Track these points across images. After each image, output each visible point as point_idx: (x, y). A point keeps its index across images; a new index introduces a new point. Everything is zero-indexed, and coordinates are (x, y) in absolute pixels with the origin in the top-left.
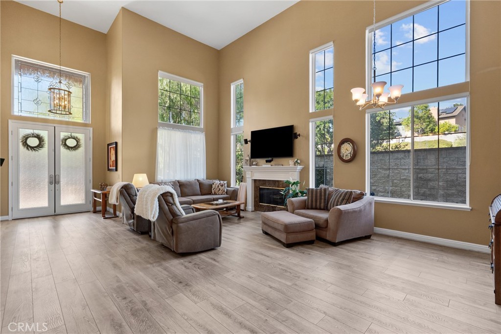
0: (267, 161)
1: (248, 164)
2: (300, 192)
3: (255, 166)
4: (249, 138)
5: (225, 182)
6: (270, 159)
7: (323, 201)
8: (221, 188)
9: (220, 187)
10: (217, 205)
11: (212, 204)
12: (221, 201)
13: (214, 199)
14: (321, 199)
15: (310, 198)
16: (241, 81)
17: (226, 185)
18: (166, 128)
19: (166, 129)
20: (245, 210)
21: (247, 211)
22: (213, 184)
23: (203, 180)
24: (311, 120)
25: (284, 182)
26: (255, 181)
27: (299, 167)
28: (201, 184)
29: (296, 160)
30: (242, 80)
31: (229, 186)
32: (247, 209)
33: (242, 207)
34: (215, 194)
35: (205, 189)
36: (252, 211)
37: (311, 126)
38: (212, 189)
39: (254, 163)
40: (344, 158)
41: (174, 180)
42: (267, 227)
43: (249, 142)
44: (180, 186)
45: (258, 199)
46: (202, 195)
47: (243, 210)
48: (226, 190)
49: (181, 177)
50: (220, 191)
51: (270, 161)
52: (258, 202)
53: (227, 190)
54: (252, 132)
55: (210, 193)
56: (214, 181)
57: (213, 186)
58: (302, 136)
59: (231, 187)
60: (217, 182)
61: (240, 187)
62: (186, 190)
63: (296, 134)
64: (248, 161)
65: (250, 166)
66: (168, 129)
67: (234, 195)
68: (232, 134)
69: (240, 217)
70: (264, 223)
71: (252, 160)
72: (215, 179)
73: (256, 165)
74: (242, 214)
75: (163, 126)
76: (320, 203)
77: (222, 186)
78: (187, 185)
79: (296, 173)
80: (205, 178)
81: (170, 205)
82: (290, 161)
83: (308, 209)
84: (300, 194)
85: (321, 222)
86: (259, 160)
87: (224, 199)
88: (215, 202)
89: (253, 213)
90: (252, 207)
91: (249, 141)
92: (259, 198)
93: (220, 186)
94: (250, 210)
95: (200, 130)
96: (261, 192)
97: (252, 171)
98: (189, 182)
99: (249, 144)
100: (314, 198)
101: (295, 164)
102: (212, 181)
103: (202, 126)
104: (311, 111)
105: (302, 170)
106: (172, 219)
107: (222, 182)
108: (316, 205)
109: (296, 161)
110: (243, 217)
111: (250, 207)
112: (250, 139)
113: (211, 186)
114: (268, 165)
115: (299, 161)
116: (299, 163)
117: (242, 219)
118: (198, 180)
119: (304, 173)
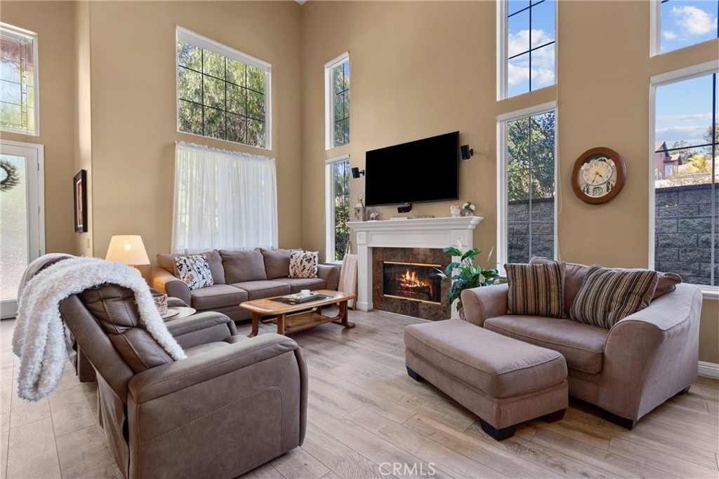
0: (400, 210)
1: (361, 218)
2: (483, 273)
3: (374, 221)
4: (362, 167)
5: (315, 253)
6: (406, 205)
7: (554, 295)
8: (308, 266)
9: (305, 263)
10: (297, 302)
11: (288, 302)
12: (306, 293)
13: (292, 287)
14: (548, 290)
15: (519, 289)
16: (344, 58)
17: (316, 259)
18: (194, 144)
19: (193, 147)
20: (354, 308)
21: (359, 310)
22: (292, 257)
23: (273, 249)
24: (499, 117)
25: (445, 251)
26: (374, 250)
27: (475, 219)
28: (267, 258)
29: (466, 204)
30: (346, 54)
31: (322, 261)
32: (358, 307)
33: (350, 304)
34: (296, 277)
35: (276, 268)
36: (369, 311)
37: (500, 130)
38: (290, 266)
39: (372, 215)
40: (590, 195)
41: (212, 251)
42: (423, 365)
43: (361, 175)
44: (223, 262)
45: (380, 286)
46: (269, 279)
47: (351, 309)
48: (316, 269)
49: (228, 244)
50: (306, 271)
51: (407, 210)
52: (381, 292)
53: (319, 269)
54: (368, 153)
55: (286, 274)
56: (294, 251)
57: (292, 262)
58: (479, 154)
59: (327, 261)
60: (300, 253)
61: (345, 264)
62: (235, 270)
63: (466, 148)
64: (361, 212)
65: (365, 220)
66: (198, 147)
67: (331, 280)
68: (326, 161)
69: (347, 327)
70: (413, 352)
71: (368, 208)
72: (296, 248)
73: (377, 218)
74: (351, 318)
75: (188, 140)
76: (548, 301)
77: (309, 260)
78: (238, 259)
79: (467, 231)
80: (276, 246)
81: (120, 329)
82: (453, 208)
83: (515, 313)
84: (482, 279)
85: (582, 359)
86: (381, 209)
87: (312, 287)
88: (294, 296)
89: (371, 314)
90: (368, 302)
91: (363, 173)
92: (382, 284)
93: (304, 261)
94: (366, 308)
95: (267, 154)
96: (387, 271)
97: (368, 232)
98: (243, 254)
99: (363, 178)
100: (530, 288)
101: (462, 214)
102: (288, 251)
103: (269, 147)
104: (498, 99)
105: (477, 226)
106: (128, 382)
107: (309, 253)
108: (537, 305)
109: (467, 208)
110: (354, 326)
111: (365, 301)
112: (364, 168)
113: (287, 261)
114: (403, 218)
115: (472, 207)
116: (472, 211)
117: (351, 330)
118: (262, 251)
119: (484, 232)
